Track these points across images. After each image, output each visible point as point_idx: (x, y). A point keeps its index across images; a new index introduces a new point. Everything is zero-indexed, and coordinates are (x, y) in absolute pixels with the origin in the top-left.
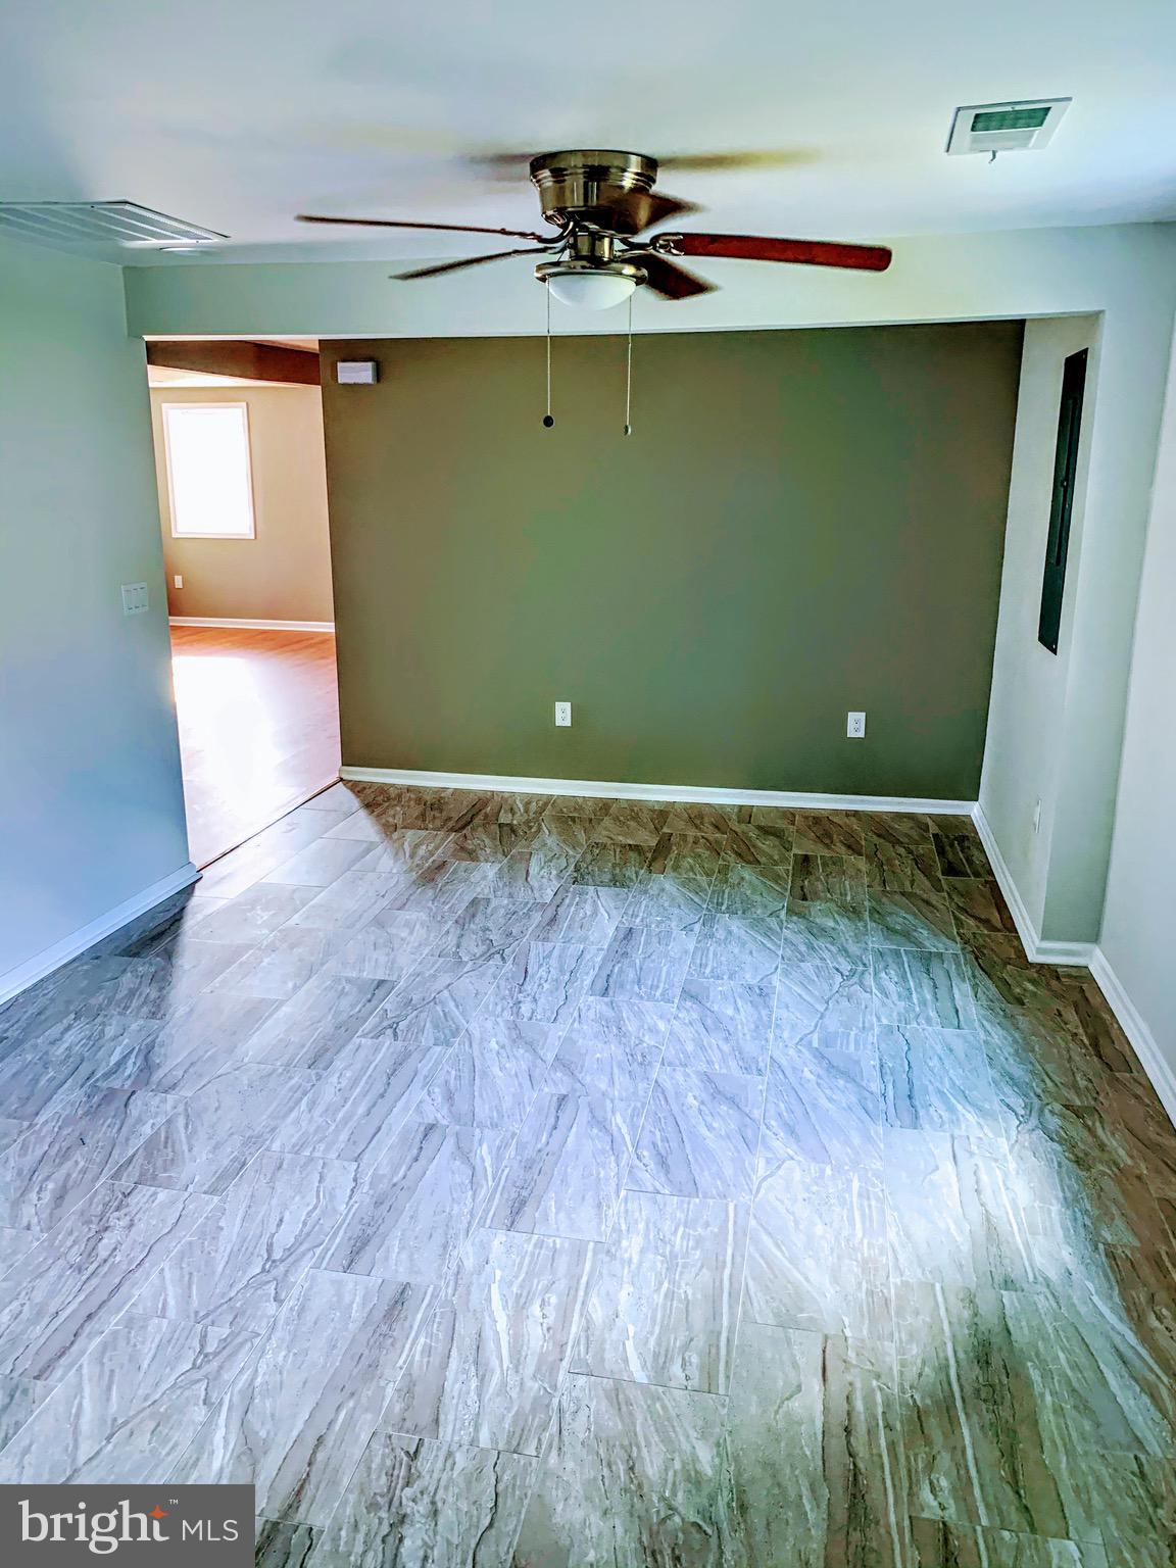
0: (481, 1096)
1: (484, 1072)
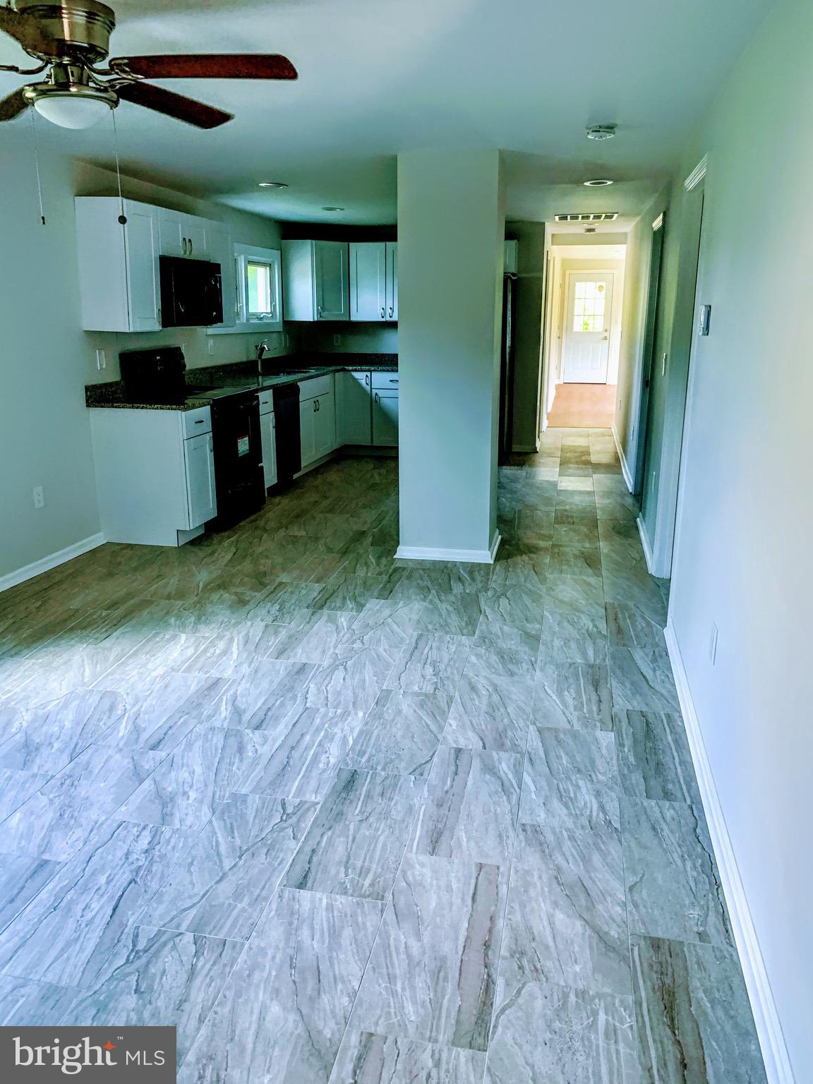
0: (216, 749)
1: (209, 769)
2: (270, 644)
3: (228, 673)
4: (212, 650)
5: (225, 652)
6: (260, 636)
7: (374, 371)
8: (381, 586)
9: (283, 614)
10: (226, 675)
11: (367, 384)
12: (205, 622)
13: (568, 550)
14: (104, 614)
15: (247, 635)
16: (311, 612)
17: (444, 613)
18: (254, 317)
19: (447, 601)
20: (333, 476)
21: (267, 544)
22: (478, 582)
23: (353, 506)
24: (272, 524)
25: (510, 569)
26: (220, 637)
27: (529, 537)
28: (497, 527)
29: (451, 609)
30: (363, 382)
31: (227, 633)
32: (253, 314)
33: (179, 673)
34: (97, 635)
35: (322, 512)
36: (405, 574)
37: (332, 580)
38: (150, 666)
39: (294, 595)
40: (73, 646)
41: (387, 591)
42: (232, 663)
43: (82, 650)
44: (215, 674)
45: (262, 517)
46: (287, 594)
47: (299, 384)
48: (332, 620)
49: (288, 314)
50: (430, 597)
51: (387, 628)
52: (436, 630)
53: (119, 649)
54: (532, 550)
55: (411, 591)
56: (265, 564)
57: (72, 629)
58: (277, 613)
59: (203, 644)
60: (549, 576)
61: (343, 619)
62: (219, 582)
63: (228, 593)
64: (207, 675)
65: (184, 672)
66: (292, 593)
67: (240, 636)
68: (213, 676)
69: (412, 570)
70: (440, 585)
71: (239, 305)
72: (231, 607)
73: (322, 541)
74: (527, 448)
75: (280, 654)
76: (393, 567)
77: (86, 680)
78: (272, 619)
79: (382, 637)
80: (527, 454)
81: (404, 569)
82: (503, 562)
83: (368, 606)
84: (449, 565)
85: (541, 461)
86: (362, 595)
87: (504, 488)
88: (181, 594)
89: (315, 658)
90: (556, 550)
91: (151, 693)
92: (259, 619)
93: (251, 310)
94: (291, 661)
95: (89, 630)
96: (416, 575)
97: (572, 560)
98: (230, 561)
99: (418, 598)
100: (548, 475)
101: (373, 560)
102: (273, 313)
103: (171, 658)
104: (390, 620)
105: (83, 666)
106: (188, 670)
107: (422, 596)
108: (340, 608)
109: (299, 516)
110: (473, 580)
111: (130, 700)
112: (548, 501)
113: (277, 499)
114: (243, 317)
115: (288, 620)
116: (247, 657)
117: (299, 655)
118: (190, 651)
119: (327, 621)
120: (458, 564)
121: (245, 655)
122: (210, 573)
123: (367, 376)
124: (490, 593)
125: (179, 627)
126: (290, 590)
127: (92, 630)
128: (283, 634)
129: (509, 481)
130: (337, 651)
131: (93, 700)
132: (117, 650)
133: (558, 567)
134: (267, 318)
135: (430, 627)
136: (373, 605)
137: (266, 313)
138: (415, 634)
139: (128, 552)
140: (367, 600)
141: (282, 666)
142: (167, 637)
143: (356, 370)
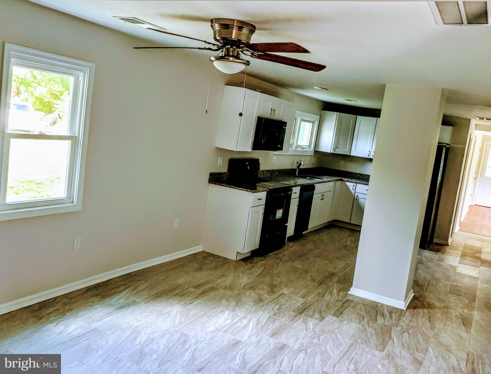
2: (269, 328)
3: (245, 339)
4: (239, 324)
5: (246, 326)
6: (265, 321)
7: (358, 183)
8: (336, 309)
9: (280, 312)
10: (243, 340)
11: (353, 189)
12: (240, 307)
13: (453, 312)
14: (192, 290)
15: (259, 319)
16: (295, 315)
17: (369, 334)
18: (300, 147)
19: (372, 327)
20: (325, 236)
21: (281, 268)
22: (394, 320)
23: (332, 256)
24: (286, 258)
25: (415, 316)
26: (245, 317)
27: (431, 298)
28: (413, 288)
29: (373, 332)
30: (351, 188)
31: (249, 316)
32: (299, 146)
33: (221, 332)
34: (187, 301)
35: (314, 257)
36: (352, 304)
37: (310, 298)
38: (207, 325)
39: (288, 303)
40: (174, 304)
41: (339, 313)
42: (248, 333)
43: (177, 308)
44: (238, 338)
45: (281, 252)
46: (285, 301)
47: (315, 185)
48: (305, 322)
49: (318, 148)
50: (363, 322)
51: (334, 335)
52: (362, 343)
53: (195, 311)
54: (430, 306)
55: (353, 316)
56: (276, 281)
57: (176, 295)
58: (277, 311)
59: (236, 319)
60: (438, 326)
61: (311, 323)
62: (252, 285)
63: (254, 292)
64: (234, 337)
65: (224, 332)
66: (287, 301)
67: (255, 319)
68: (237, 338)
69: (357, 303)
70: (370, 316)
71: (293, 141)
72: (254, 301)
73: (310, 274)
74: (442, 242)
75: (273, 335)
76: (346, 299)
77: (176, 324)
78: (273, 313)
79: (330, 340)
80: (442, 245)
81: (352, 301)
82: (411, 310)
83: (327, 319)
84: (379, 305)
85: (450, 251)
86: (325, 311)
87: (423, 264)
88: (231, 288)
89: (291, 342)
90: (446, 310)
91: (205, 340)
92: (267, 312)
93: (299, 144)
94: (278, 341)
95: (184, 297)
96: (358, 307)
97: (454, 318)
98: (259, 275)
99: (356, 321)
100: (452, 262)
101: (335, 292)
102: (309, 146)
103: (219, 323)
104: (337, 330)
105: (176, 316)
106: (225, 332)
107: (359, 321)
108: (311, 316)
109: (301, 256)
110: (391, 317)
111: (193, 341)
112: (448, 278)
113: (292, 244)
114: (294, 147)
115: (281, 316)
116: (256, 333)
117: (283, 339)
118: (229, 321)
119: (302, 322)
120: (384, 306)
121: (255, 331)
122: (248, 279)
123: (354, 185)
124: (399, 328)
125: (226, 306)
126: (286, 299)
127: (185, 298)
128: (277, 323)
129: (427, 260)
130: (304, 342)
131: (177, 336)
132: (193, 312)
133: (444, 321)
134: (306, 148)
135: (359, 340)
136: (330, 318)
137: (306, 146)
138: (349, 342)
139: (211, 258)
140: (326, 315)
141: (273, 342)
142: (219, 310)
143: (348, 181)
